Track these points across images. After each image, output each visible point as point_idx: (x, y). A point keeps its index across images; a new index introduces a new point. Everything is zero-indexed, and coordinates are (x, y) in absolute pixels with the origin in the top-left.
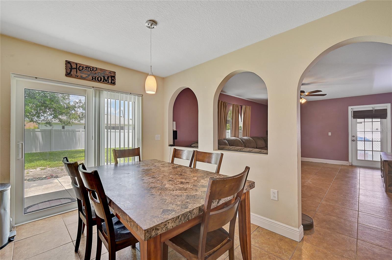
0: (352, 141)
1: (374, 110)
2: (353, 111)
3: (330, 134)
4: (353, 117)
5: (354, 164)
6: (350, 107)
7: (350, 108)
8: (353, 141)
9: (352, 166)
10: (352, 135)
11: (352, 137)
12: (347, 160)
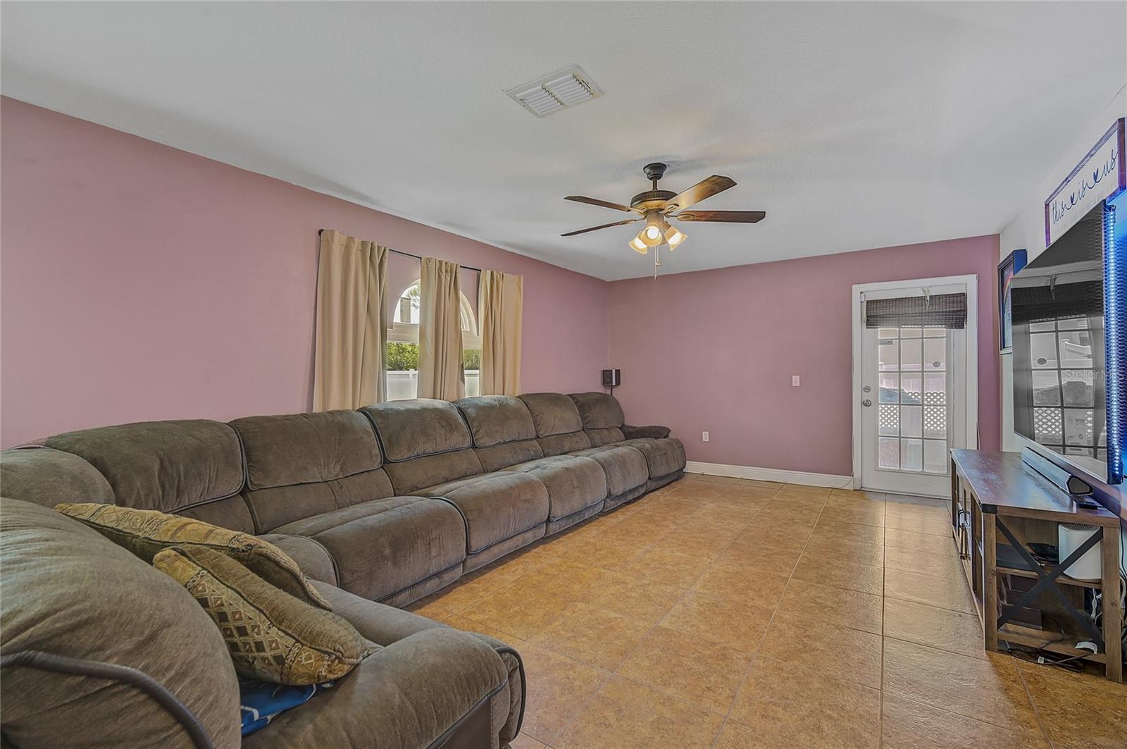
0: (863, 406)
1: (928, 299)
2: (867, 301)
3: (796, 381)
4: (868, 320)
5: (868, 485)
6: (857, 286)
7: (856, 289)
8: (867, 406)
9: (861, 491)
10: (864, 386)
11: (864, 393)
12: (849, 472)
